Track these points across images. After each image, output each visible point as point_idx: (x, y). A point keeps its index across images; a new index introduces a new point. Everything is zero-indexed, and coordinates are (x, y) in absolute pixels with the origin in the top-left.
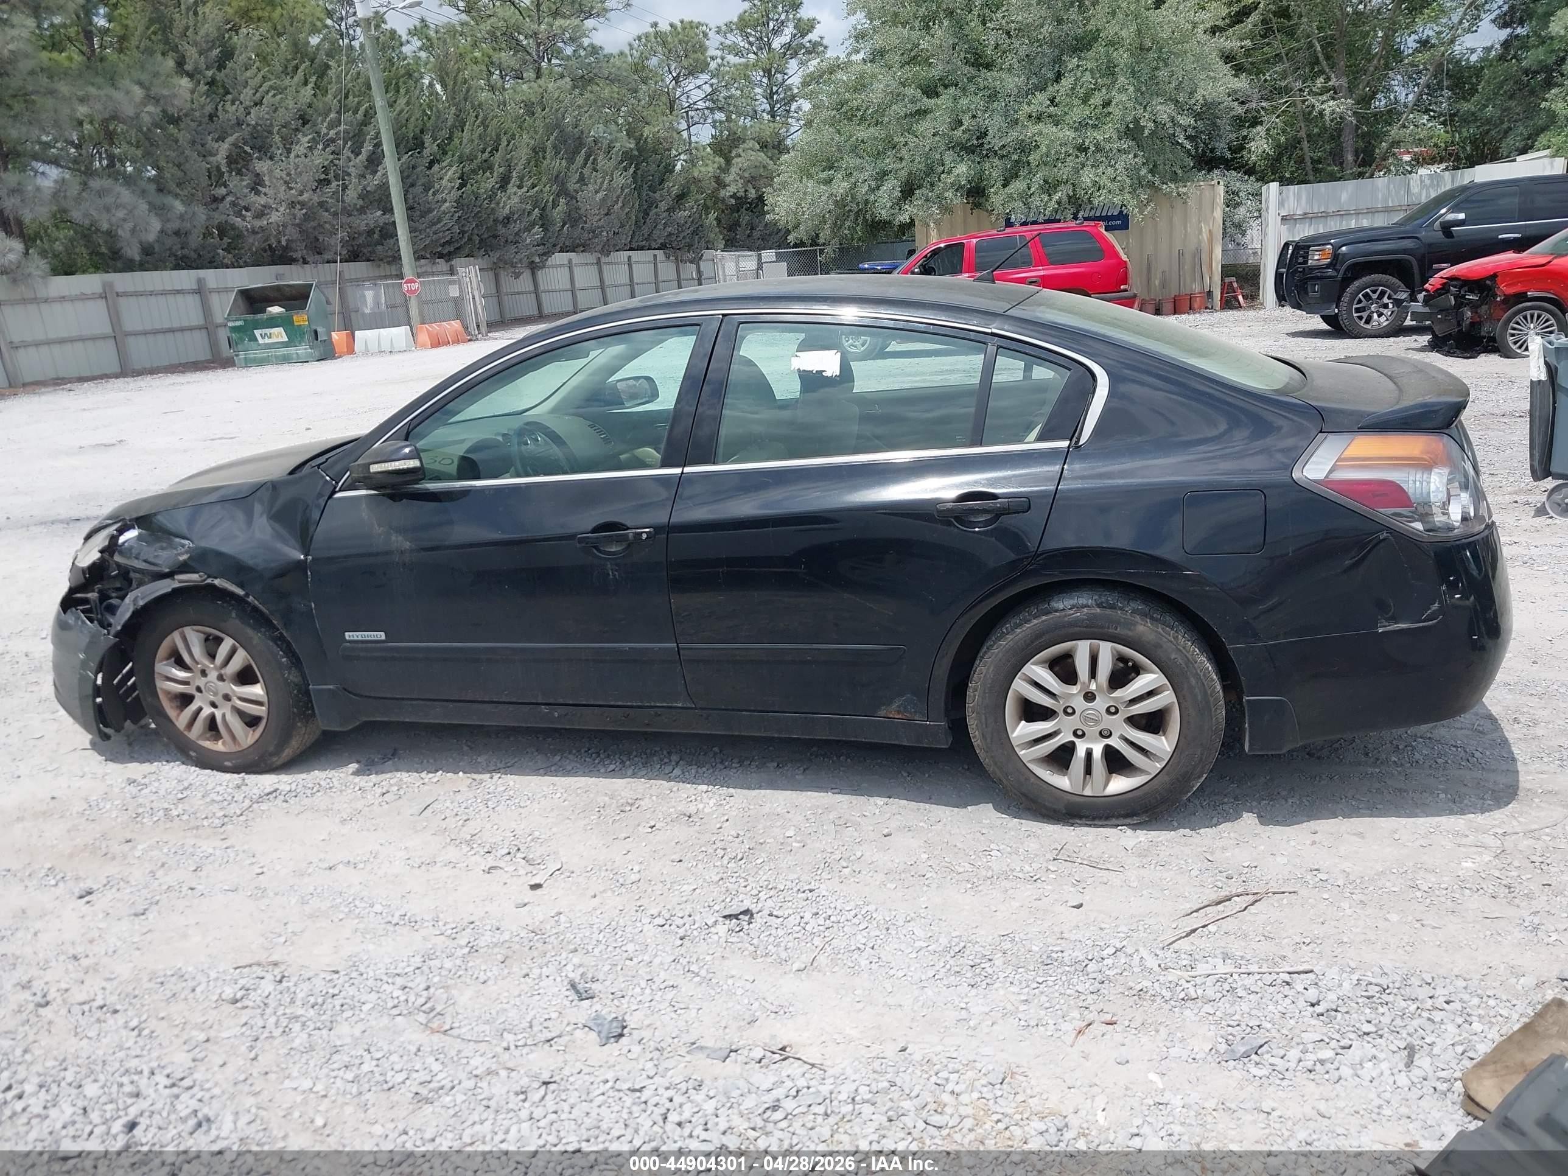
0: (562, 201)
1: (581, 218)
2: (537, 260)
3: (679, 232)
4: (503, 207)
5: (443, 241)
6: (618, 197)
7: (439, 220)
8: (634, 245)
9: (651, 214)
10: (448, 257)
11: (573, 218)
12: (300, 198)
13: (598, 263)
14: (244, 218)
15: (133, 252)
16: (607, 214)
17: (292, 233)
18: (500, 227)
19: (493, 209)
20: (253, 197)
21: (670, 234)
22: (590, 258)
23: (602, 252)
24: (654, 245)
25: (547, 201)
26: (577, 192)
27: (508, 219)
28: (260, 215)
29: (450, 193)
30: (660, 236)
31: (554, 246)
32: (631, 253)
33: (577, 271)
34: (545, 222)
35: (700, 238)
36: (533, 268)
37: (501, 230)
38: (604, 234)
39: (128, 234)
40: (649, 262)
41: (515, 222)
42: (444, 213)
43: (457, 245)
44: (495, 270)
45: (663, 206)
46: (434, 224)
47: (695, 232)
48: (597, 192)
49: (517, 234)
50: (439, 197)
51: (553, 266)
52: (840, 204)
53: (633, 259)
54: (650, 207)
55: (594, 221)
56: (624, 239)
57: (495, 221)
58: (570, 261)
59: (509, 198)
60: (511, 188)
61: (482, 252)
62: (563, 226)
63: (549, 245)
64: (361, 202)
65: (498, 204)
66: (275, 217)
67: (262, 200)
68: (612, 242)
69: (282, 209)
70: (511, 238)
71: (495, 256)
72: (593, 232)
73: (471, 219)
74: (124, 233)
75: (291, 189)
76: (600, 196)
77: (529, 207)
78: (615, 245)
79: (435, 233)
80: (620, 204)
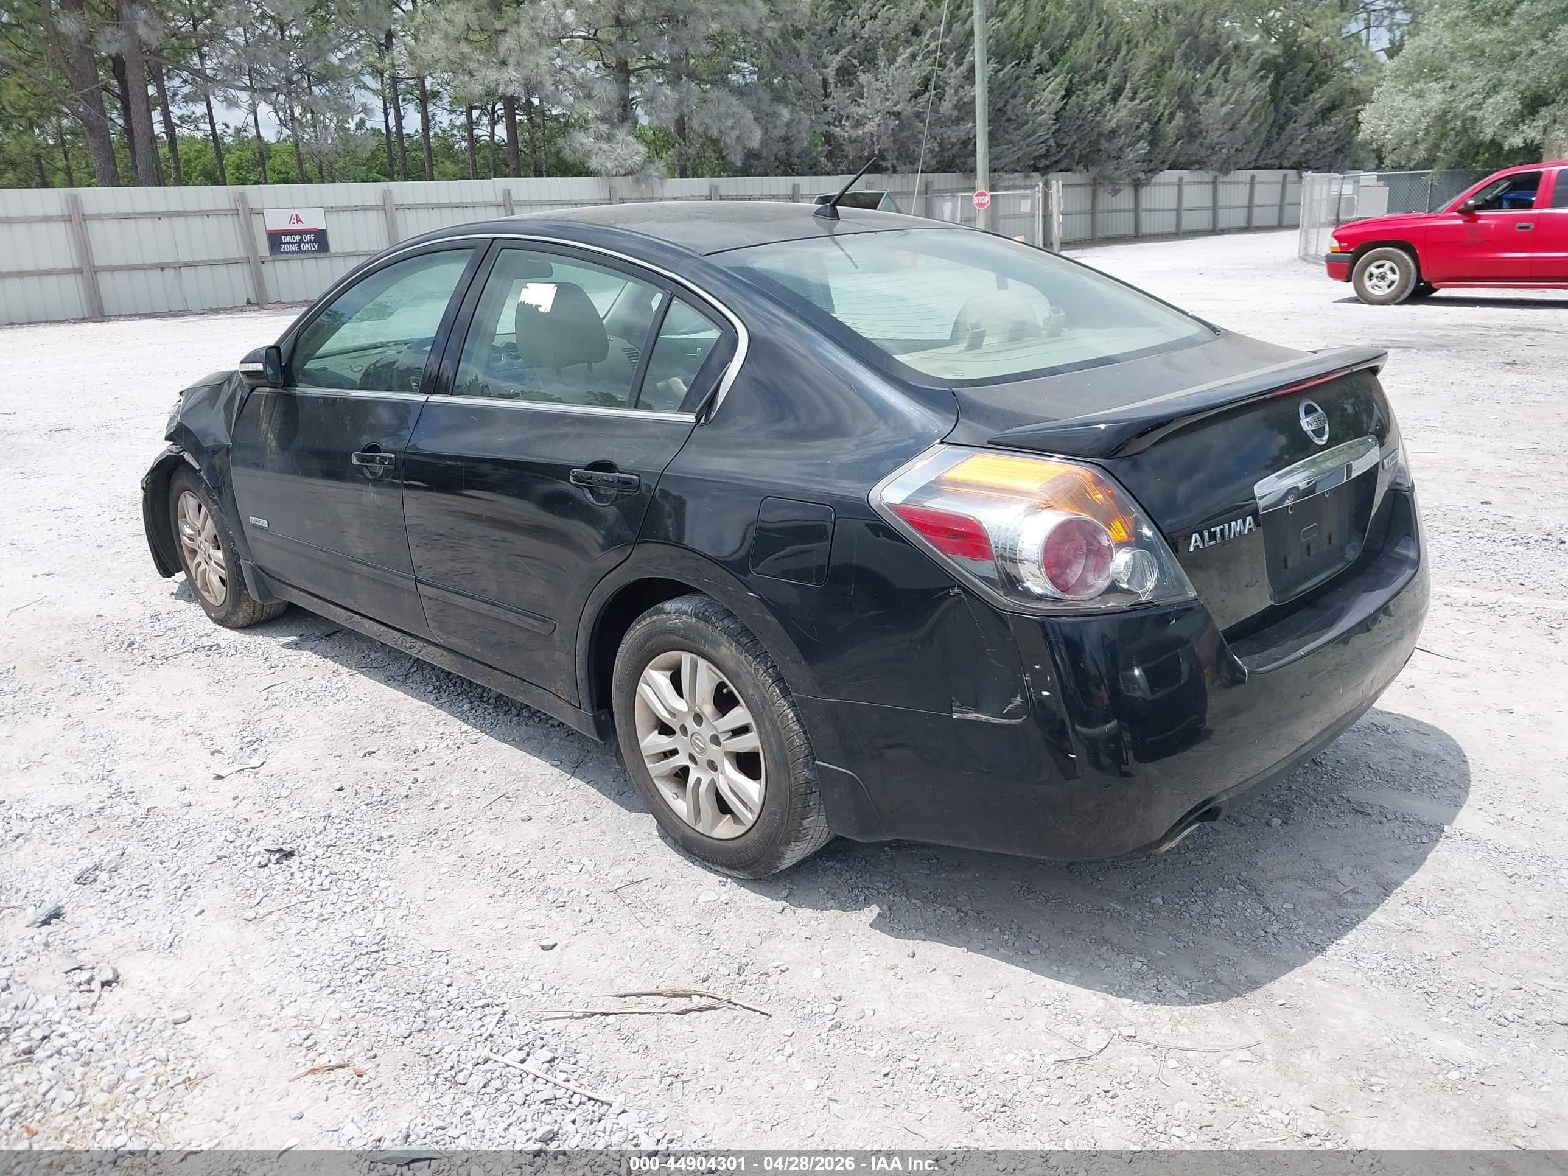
0: (1179, 115)
1: (1200, 133)
2: (1142, 176)
3: (1319, 150)
4: (1110, 121)
5: (1036, 154)
6: (1247, 111)
7: (1034, 132)
8: (1260, 163)
9: (1288, 128)
10: (1045, 171)
11: (1191, 134)
12: (895, 109)
13: (1214, 183)
14: (843, 127)
15: (737, 159)
16: (1231, 130)
17: (886, 142)
18: (1103, 141)
19: (1098, 122)
20: (853, 109)
21: (1307, 153)
22: (1206, 176)
23: (1220, 170)
24: (1286, 163)
25: (1162, 114)
26: (1200, 104)
27: (1113, 133)
28: (858, 124)
29: (1049, 104)
30: (1296, 151)
31: (1163, 162)
32: (1255, 172)
33: (1187, 189)
34: (1154, 137)
35: (1346, 157)
36: (1137, 185)
37: (1104, 144)
38: (1224, 151)
39: (734, 142)
40: (1277, 183)
41: (1121, 136)
42: (1041, 125)
43: (1054, 159)
44: (1094, 185)
45: (1305, 119)
46: (1029, 136)
47: (1338, 151)
48: (1223, 105)
49: (1121, 149)
50: (1038, 109)
51: (1160, 184)
52: (1442, 118)
53: (1257, 179)
54: (1287, 122)
55: (1214, 137)
56: (1248, 157)
57: (1100, 135)
58: (1181, 179)
59: (1118, 111)
60: (1123, 101)
61: (1081, 167)
62: (1175, 143)
63: (1156, 162)
64: (956, 113)
65: (1105, 116)
66: (870, 127)
67: (861, 111)
68: (1232, 160)
69: (877, 120)
70: (1114, 153)
71: (1094, 171)
72: (1213, 149)
73: (1072, 133)
74: (729, 140)
75: (888, 100)
76: (1225, 109)
77: (1138, 120)
78: (1236, 163)
79: (1028, 146)
80: (1248, 118)
